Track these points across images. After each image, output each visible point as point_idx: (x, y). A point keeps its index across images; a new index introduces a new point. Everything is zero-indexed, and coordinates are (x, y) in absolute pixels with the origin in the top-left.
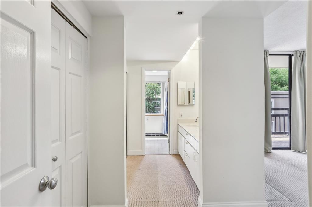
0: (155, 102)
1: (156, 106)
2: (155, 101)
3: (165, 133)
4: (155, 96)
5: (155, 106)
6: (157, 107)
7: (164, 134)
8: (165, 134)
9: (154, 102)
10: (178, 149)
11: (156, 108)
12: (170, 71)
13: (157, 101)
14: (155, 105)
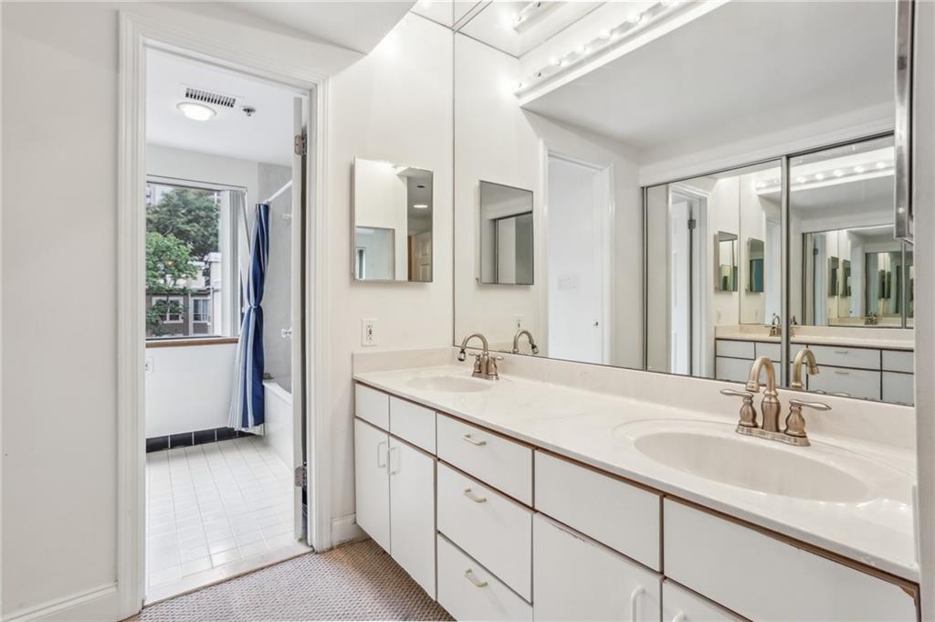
0: (165, 302)
1: (168, 315)
2: (164, 298)
3: (245, 424)
4: (162, 281)
5: (163, 318)
6: (171, 318)
7: (237, 427)
8: (243, 430)
9: (160, 301)
10: (355, 513)
11: (168, 321)
12: (311, 92)
13: (171, 298)
14: (165, 312)
